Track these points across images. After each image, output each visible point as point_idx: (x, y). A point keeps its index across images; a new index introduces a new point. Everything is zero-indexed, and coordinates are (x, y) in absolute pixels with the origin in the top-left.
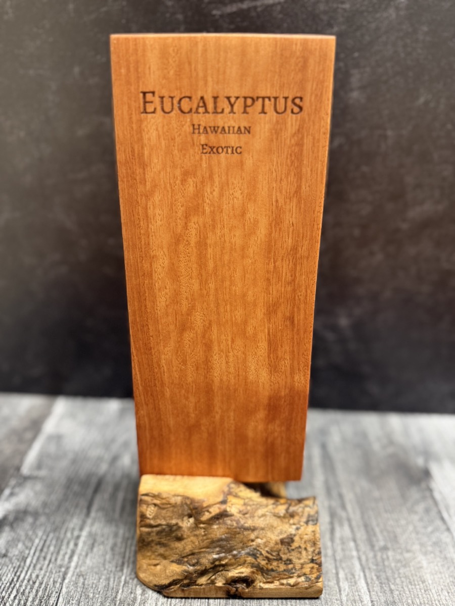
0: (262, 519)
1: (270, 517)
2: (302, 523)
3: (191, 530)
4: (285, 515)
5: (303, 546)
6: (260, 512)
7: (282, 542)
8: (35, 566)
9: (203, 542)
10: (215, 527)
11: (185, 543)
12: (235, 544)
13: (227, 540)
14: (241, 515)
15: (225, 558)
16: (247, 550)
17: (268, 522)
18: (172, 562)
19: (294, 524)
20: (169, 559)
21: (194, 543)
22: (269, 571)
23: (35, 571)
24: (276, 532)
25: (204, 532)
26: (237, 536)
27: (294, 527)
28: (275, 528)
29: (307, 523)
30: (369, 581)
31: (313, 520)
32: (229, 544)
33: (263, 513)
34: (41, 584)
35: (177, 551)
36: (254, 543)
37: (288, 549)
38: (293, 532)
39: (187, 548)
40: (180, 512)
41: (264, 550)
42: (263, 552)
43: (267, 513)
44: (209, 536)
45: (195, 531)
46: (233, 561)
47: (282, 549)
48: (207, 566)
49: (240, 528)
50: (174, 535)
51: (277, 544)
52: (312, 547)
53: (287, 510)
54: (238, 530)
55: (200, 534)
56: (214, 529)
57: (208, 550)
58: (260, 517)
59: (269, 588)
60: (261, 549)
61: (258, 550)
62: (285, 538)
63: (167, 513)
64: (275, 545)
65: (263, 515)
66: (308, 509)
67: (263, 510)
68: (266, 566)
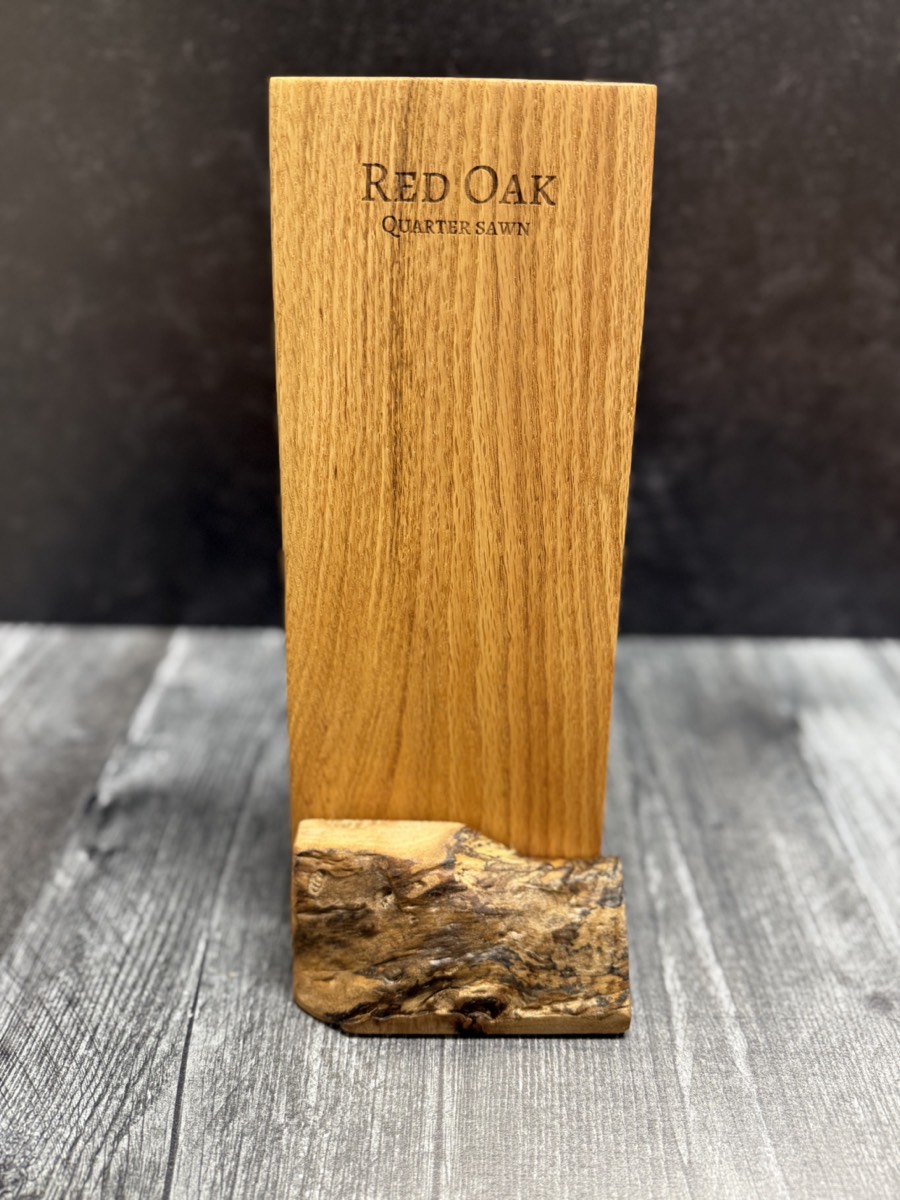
0: (519, 896)
1: (534, 893)
2: (593, 905)
3: (390, 917)
4: (561, 888)
5: (595, 945)
6: (516, 883)
7: (556, 937)
9: (412, 937)
10: (433, 910)
11: (379, 940)
12: (470, 941)
13: (454, 933)
14: (481, 890)
15: (452, 965)
16: (493, 952)
17: (529, 901)
18: (357, 973)
19: (578, 906)
20: (352, 968)
21: (395, 940)
22: (532, 988)
24: (545, 921)
25: (413, 919)
26: (474, 926)
27: (578, 910)
28: (544, 912)
29: (602, 903)
31: (612, 899)
32: (459, 940)
33: (521, 884)
35: (366, 953)
36: (504, 939)
37: (567, 950)
38: (577, 919)
39: (382, 948)
40: (369, 884)
41: (523, 952)
42: (522, 956)
43: (528, 886)
44: (423, 927)
45: (396, 918)
46: (467, 970)
47: (556, 949)
48: (420, 979)
49: (479, 912)
50: (358, 925)
51: (546, 940)
52: (611, 945)
53: (565, 878)
54: (475, 915)
55: (406, 923)
56: (432, 913)
57: (421, 951)
58: (515, 892)
59: (533, 1018)
60: (518, 949)
61: (513, 952)
62: (561, 930)
63: (345, 887)
64: (544, 942)
65: (520, 887)
66: (604, 878)
67: (521, 879)
68: (527, 979)
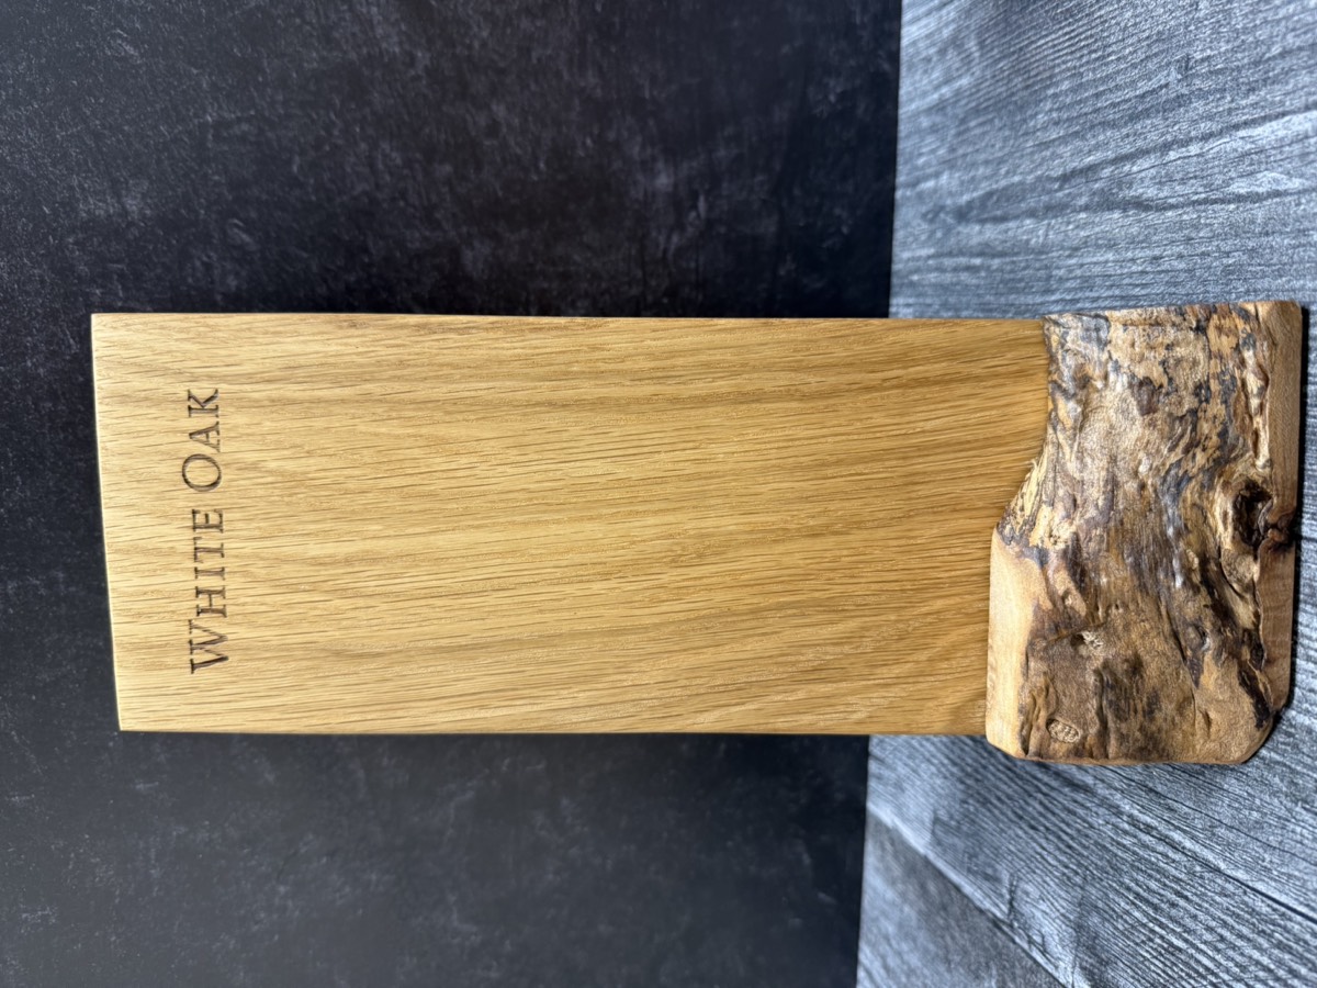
0: (1088, 460)
3: (1113, 639)
4: (1080, 401)
5: (1161, 354)
6: (1072, 463)
7: (1148, 409)
8: (1189, 931)
9: (1143, 611)
10: (1104, 580)
11: (1148, 653)
12: (1149, 531)
13: (1137, 553)
14: (1078, 514)
15: (1184, 557)
16: (1167, 500)
17: (1097, 447)
19: (1106, 377)
22: (1226, 442)
23: (1199, 933)
24: (1125, 424)
26: (1128, 526)
27: (1112, 377)
28: (1112, 427)
29: (1103, 343)
30: (1258, 113)
31: (1098, 328)
32: (1148, 546)
33: (1074, 456)
34: (1225, 924)
35: (1168, 671)
36: (1149, 482)
37: (1168, 394)
38: (1125, 379)
39: (1160, 648)
40: (1067, 663)
41: (1168, 458)
42: (1173, 458)
43: (1076, 446)
44: (1128, 595)
45: (1115, 630)
46: (1192, 537)
47: (1167, 409)
48: (1204, 603)
49: (1110, 518)
51: (1152, 424)
52: (1164, 331)
53: (1064, 391)
54: (1112, 524)
55: (1122, 617)
56: (1108, 582)
57: (1163, 599)
58: (1085, 466)
59: (1271, 441)
60: (1164, 464)
61: (1168, 472)
62: (1139, 402)
63: (1071, 696)
64: (1155, 426)
65: (1077, 458)
66: (1068, 339)
67: (1067, 457)
68: (1210, 451)
